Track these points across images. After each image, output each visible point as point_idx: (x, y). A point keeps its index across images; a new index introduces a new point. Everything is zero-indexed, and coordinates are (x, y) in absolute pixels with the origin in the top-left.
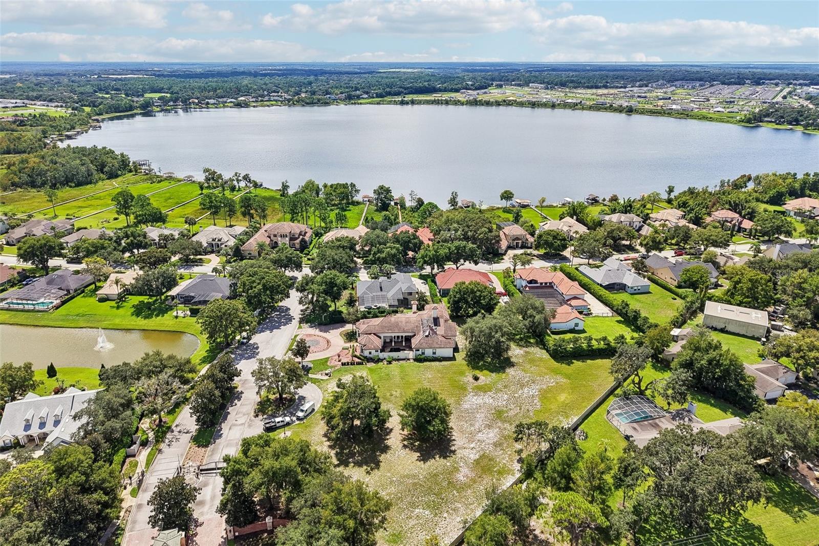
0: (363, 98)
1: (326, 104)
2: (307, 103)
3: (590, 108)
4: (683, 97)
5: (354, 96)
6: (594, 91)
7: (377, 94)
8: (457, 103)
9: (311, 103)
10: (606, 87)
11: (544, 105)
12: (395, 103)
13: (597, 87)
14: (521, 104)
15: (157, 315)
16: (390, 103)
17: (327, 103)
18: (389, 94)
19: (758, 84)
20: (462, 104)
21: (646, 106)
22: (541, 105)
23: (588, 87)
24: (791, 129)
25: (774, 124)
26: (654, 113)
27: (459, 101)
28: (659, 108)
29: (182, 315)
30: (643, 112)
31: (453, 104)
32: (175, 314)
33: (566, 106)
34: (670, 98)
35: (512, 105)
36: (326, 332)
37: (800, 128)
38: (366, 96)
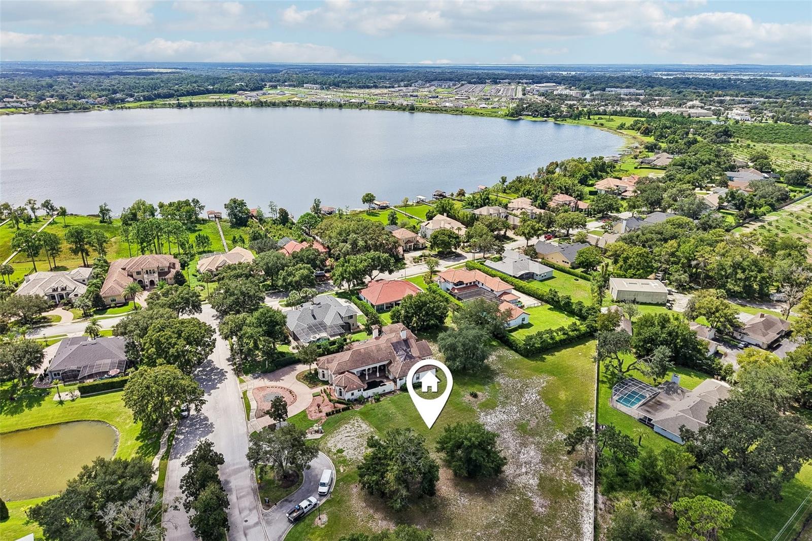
0: (128, 102)
1: (85, 109)
2: (60, 110)
3: (376, 107)
4: (446, 95)
5: (117, 100)
6: (367, 91)
7: (144, 96)
8: (241, 105)
9: (66, 110)
10: (376, 87)
11: (331, 105)
12: (171, 106)
13: (368, 87)
14: (308, 105)
15: (30, 406)
16: (164, 106)
17: (87, 108)
18: (159, 96)
19: (496, 83)
20: (247, 106)
21: (423, 105)
22: (328, 105)
23: (360, 87)
24: (546, 121)
25: (531, 117)
26: (433, 110)
27: (243, 103)
28: (434, 106)
29: (69, 398)
30: (424, 110)
31: (237, 106)
32: (56, 398)
33: (351, 105)
34: (437, 97)
35: (299, 105)
36: (278, 380)
37: (551, 120)
38: (132, 99)
